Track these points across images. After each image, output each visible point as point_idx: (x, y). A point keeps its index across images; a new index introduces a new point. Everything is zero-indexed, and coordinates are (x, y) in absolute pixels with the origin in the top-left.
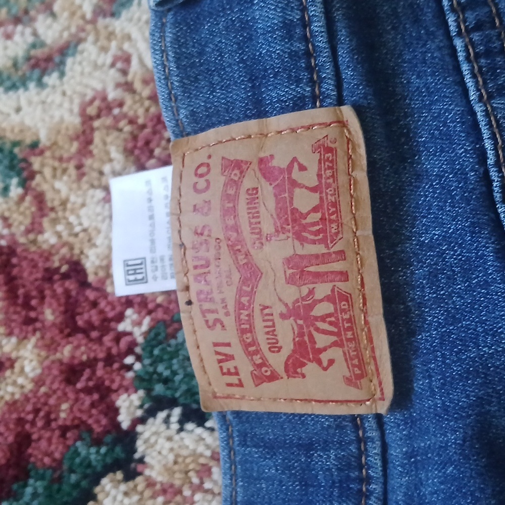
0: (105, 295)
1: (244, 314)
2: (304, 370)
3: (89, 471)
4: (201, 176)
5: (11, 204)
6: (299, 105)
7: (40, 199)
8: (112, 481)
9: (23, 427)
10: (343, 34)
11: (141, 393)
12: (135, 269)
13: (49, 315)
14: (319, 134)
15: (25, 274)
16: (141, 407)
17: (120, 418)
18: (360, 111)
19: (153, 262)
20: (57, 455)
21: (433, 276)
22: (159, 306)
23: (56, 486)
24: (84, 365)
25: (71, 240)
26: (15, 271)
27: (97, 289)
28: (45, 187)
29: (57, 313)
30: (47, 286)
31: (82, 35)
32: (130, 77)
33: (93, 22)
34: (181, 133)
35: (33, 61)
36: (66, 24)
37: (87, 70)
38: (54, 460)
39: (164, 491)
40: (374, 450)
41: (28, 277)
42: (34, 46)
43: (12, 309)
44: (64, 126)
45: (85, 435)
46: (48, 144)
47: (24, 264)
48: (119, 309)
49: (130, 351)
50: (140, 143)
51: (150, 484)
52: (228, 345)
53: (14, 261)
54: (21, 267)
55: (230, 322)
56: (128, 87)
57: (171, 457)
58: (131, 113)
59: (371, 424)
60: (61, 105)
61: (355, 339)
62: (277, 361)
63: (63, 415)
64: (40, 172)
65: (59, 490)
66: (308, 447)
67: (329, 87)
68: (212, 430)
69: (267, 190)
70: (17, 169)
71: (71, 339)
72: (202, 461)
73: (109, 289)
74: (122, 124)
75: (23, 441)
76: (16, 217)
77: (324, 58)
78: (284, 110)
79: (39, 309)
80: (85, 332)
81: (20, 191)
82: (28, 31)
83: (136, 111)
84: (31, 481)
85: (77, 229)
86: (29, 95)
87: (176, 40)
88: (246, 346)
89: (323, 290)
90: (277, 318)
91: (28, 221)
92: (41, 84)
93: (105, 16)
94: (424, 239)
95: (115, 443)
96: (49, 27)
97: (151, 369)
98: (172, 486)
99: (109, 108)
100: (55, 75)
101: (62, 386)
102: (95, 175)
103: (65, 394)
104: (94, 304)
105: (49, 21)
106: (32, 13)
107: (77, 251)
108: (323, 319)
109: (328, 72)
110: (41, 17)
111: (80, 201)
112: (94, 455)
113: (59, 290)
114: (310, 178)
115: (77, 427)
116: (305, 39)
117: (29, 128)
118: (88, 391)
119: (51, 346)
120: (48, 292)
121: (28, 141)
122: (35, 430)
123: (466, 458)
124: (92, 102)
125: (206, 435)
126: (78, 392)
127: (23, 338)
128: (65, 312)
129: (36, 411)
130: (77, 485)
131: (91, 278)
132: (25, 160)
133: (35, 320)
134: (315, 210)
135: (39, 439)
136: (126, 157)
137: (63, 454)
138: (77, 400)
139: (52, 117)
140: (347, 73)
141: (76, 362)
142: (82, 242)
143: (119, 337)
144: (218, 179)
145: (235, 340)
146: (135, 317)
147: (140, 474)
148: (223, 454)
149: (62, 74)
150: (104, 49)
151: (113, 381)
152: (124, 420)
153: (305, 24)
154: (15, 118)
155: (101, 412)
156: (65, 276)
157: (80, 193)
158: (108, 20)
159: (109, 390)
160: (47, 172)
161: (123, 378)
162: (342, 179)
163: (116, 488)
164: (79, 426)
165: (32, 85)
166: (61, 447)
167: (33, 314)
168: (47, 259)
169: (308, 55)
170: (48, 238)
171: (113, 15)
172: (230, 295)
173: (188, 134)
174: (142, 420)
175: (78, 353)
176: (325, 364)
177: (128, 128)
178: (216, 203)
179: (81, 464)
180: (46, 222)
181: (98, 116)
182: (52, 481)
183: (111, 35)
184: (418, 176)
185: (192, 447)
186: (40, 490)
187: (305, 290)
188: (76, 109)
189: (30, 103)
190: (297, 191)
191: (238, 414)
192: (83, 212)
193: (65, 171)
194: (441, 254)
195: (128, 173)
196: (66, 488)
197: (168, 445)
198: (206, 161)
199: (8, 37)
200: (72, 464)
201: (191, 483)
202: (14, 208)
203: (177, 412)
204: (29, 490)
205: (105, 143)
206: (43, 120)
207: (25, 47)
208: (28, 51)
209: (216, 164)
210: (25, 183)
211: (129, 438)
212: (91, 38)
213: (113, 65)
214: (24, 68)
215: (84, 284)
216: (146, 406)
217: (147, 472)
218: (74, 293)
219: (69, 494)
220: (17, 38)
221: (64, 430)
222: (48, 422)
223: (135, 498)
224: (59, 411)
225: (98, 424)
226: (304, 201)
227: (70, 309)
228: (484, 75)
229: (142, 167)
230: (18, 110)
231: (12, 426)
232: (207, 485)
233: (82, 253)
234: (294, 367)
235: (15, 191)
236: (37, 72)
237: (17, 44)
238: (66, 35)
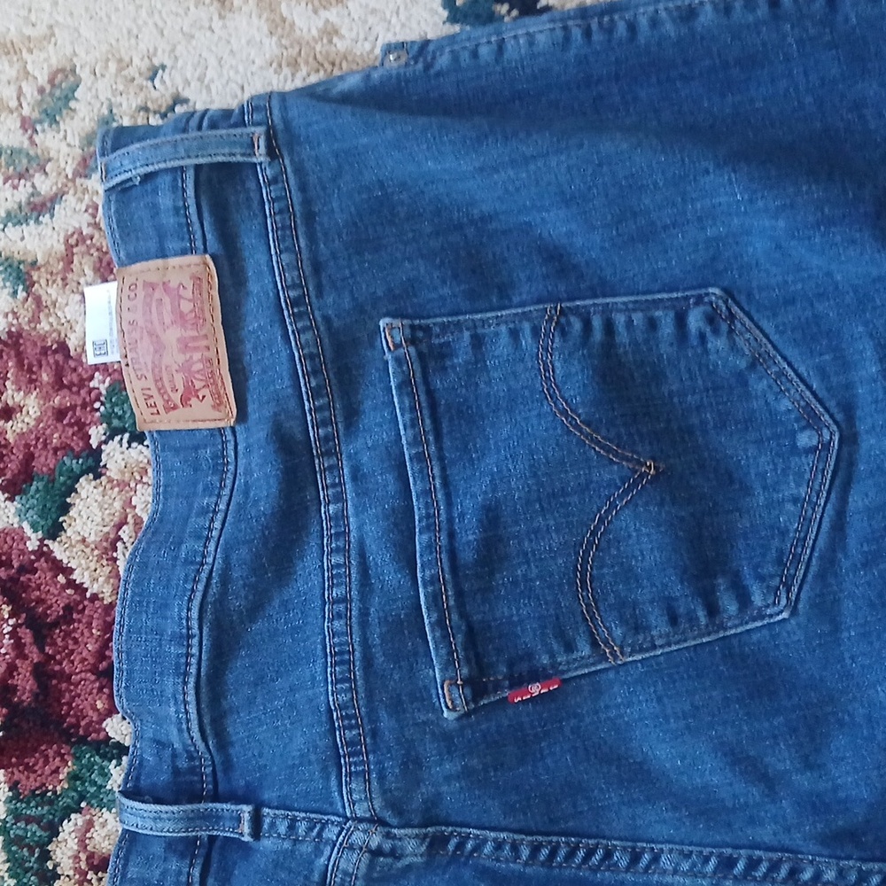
0: (81, 363)
1: (157, 370)
2: (191, 402)
3: (71, 475)
4: (133, 291)
5: (19, 303)
6: (184, 252)
7: (38, 300)
8: (86, 480)
9: (29, 449)
10: (206, 215)
11: (104, 425)
12: (101, 347)
13: (45, 377)
14: (194, 269)
15: (29, 351)
16: (105, 434)
17: (91, 442)
18: (214, 258)
19: (111, 342)
20: (52, 466)
21: (255, 348)
22: (115, 370)
23: (50, 485)
24: (68, 409)
25: (59, 327)
26: (21, 349)
27: (75, 360)
28: (41, 292)
29: (50, 376)
30: (43, 358)
31: (66, 189)
32: (97, 220)
33: (73, 180)
34: (122, 264)
35: (32, 206)
36: (55, 181)
37: (69, 213)
38: (50, 469)
39: (118, 485)
40: (231, 447)
41: (31, 352)
42: (33, 195)
43: (20, 373)
44: (54, 250)
45: (70, 453)
46: (43, 263)
47: (28, 344)
48: (90, 373)
49: (97, 399)
50: (104, 264)
51: (110, 480)
52: (149, 389)
53: (21, 341)
54: (26, 346)
55: (149, 376)
56: (96, 226)
57: (123, 465)
58: (98, 244)
59: (228, 432)
60: (51, 236)
61: (215, 383)
62: (176, 398)
63: (55, 441)
64: (38, 282)
65: (53, 487)
66: (196, 448)
67: (199, 244)
68: (148, 446)
69: (167, 300)
70: (22, 279)
71: (59, 393)
72: (141, 465)
73: (84, 360)
74: (92, 251)
75: (30, 457)
76: (22, 312)
77: (197, 226)
78: (176, 255)
79: (38, 373)
80: (69, 388)
81: (25, 294)
82: (29, 184)
83: (101, 243)
84: (35, 483)
85: (63, 321)
86: (30, 229)
87: (117, 211)
88: (159, 390)
89: (197, 356)
90: (174, 373)
91: (30, 315)
92: (37, 221)
93: (81, 176)
94: (251, 328)
95: (88, 457)
96: (43, 182)
97: (111, 411)
98: (123, 481)
99: (84, 241)
100: (47, 216)
101: (55, 422)
102: (75, 284)
103: (56, 427)
104: (75, 370)
105: (43, 177)
106: (31, 171)
107: (63, 335)
108: (198, 372)
109: (198, 235)
110: (37, 175)
111: (65, 302)
112: (75, 465)
113: (51, 361)
114: (189, 294)
115: (64, 448)
116: (187, 217)
117: (30, 252)
118: (71, 425)
119: (47, 398)
120: (44, 362)
121: (29, 260)
122: (37, 450)
123: (268, 444)
124: (72, 235)
125: (144, 449)
126: (64, 426)
127: (27, 393)
128: (56, 375)
129: (38, 439)
130: (64, 483)
131: (72, 353)
132: (28, 273)
133: (36, 380)
134: (191, 312)
135: (40, 456)
136: (95, 273)
137: (55, 466)
138: (63, 431)
139: (46, 245)
140: (209, 236)
141: (63, 407)
142: (66, 329)
143: (90, 390)
144: (141, 293)
145: (153, 387)
146: (101, 377)
147: (105, 474)
148: (153, 460)
149: (52, 216)
150: (81, 200)
151: (86, 418)
152: (94, 443)
153: (186, 208)
154: (21, 245)
155: (79, 438)
156: (56, 352)
157: (65, 296)
158: (83, 180)
159: (84, 425)
160: (43, 282)
161: (93, 416)
162: (205, 295)
163: (90, 484)
164: (65, 448)
165: (32, 222)
166: (54, 461)
167: (34, 377)
168: (43, 340)
169: (188, 225)
170: (44, 326)
171: (86, 177)
172: (149, 360)
173: (126, 265)
174: (106, 442)
175: (64, 401)
176: (201, 398)
177: (96, 254)
178: (140, 306)
179: (67, 470)
180: (42, 316)
181: (77, 245)
182: (48, 482)
183: (86, 190)
184: (248, 294)
185: (135, 458)
186: (40, 488)
187: (188, 356)
188: (62, 240)
189: (30, 234)
190: (182, 301)
191: (159, 432)
192: (66, 309)
193: (54, 282)
194: (259, 336)
195: (97, 284)
196: (57, 485)
197: (121, 456)
198: (135, 281)
199: (15, 187)
200: (61, 470)
201: (135, 479)
202: (21, 306)
203: (127, 436)
204: (33, 488)
205: (81, 264)
206: (40, 247)
207: (27, 195)
208: (29, 199)
209: (140, 284)
210: (28, 289)
211: (97, 453)
212: (71, 192)
213: (86, 211)
214: (26, 210)
215: (68, 356)
216: (108, 434)
217: (108, 474)
218: (61, 363)
219: (60, 490)
220: (21, 188)
221: (56, 450)
222: (45, 445)
223: (101, 489)
224: (53, 438)
225: (78, 445)
226: (186, 307)
227: (59, 374)
228: (278, 240)
229: (105, 280)
230: (23, 239)
231: (22, 449)
232: (145, 480)
233: (66, 336)
234: (185, 401)
235: (21, 294)
236: (35, 214)
237: (21, 193)
238: (54, 188)
